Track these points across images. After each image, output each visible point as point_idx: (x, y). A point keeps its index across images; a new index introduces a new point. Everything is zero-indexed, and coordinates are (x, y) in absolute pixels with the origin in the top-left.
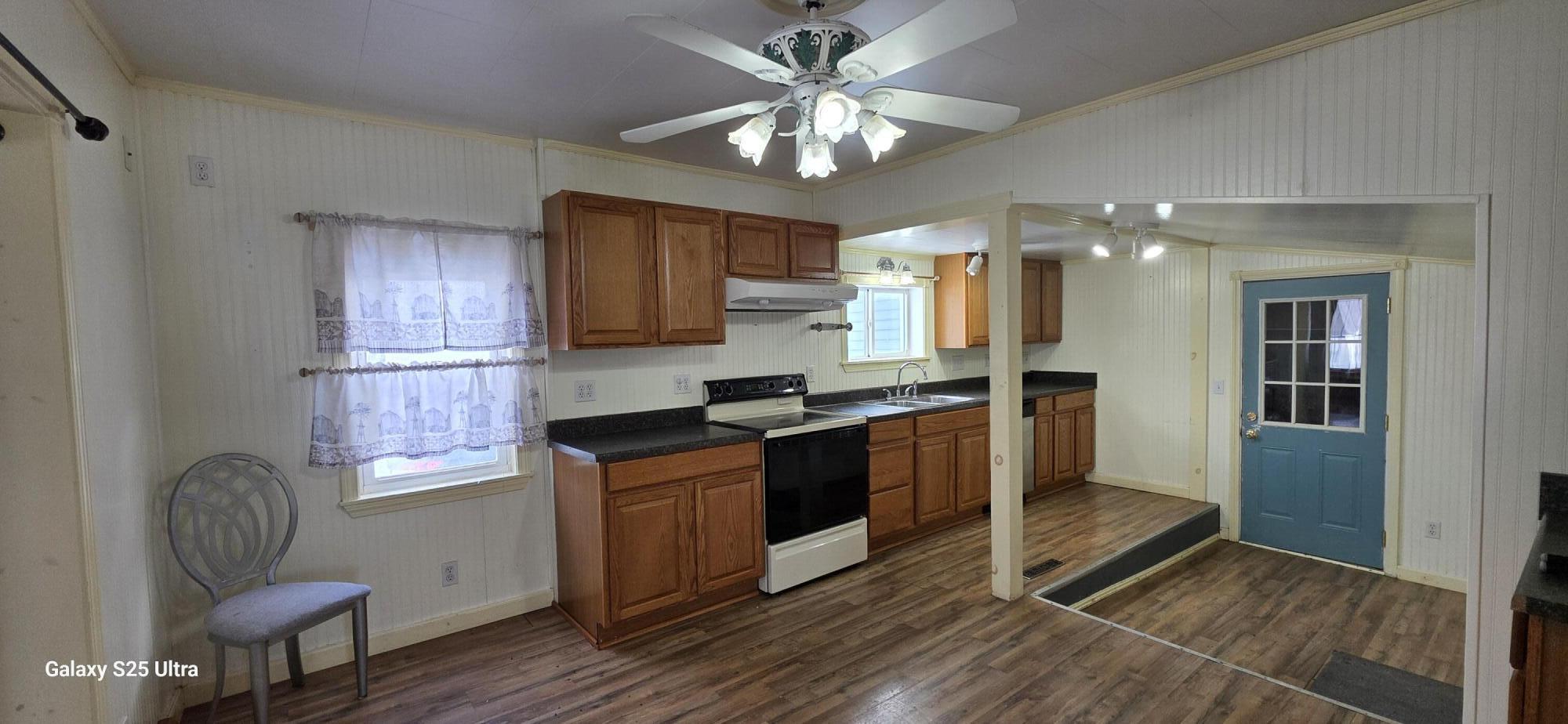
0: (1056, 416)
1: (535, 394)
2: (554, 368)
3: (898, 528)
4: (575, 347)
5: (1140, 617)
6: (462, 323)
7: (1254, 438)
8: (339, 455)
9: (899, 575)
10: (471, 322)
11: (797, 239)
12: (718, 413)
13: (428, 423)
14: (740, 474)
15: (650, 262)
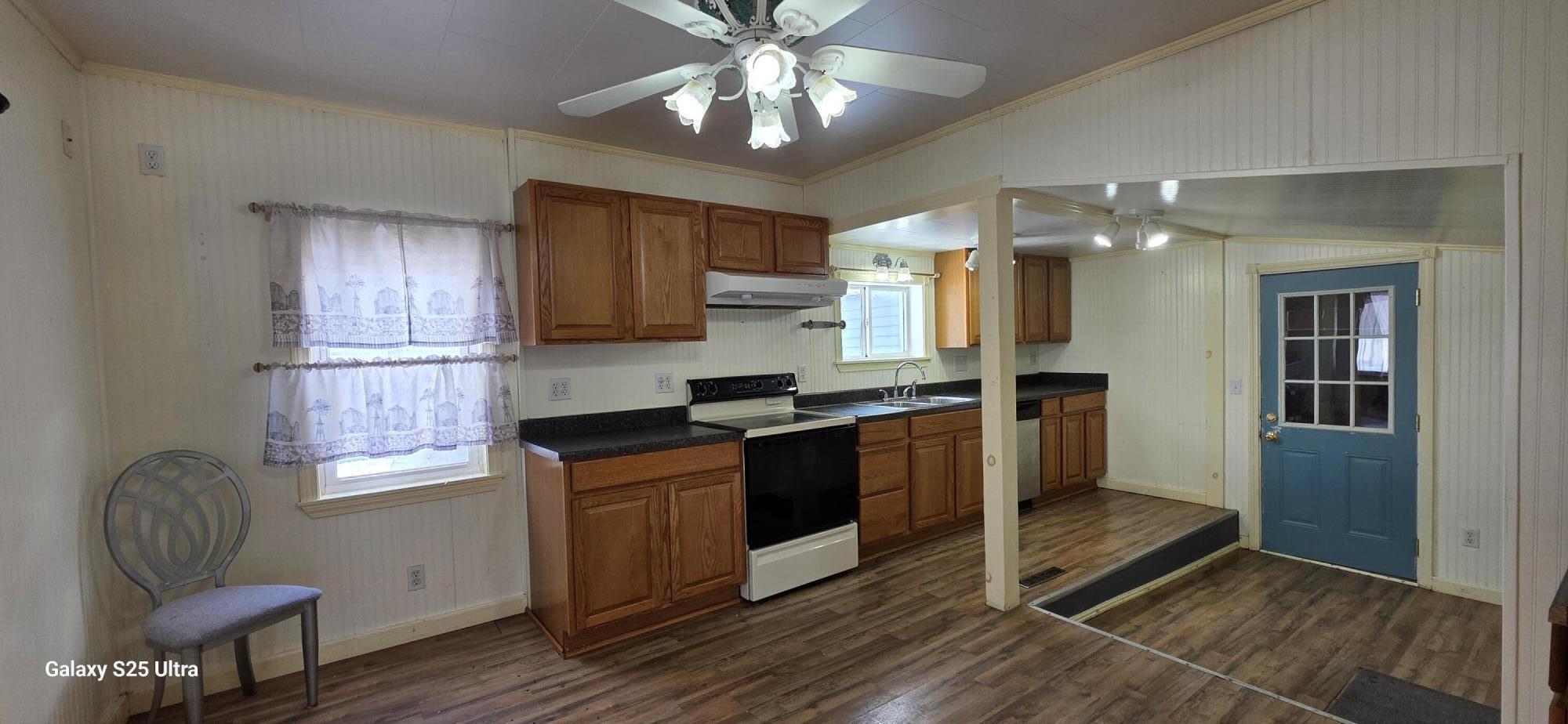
0: (1064, 418)
1: (506, 392)
2: (526, 366)
3: (891, 534)
4: (543, 342)
5: (1147, 630)
6: (428, 317)
7: (1274, 440)
8: (296, 453)
9: (891, 583)
10: (438, 317)
11: (782, 231)
12: (701, 413)
13: (392, 422)
14: (718, 475)
15: (624, 255)
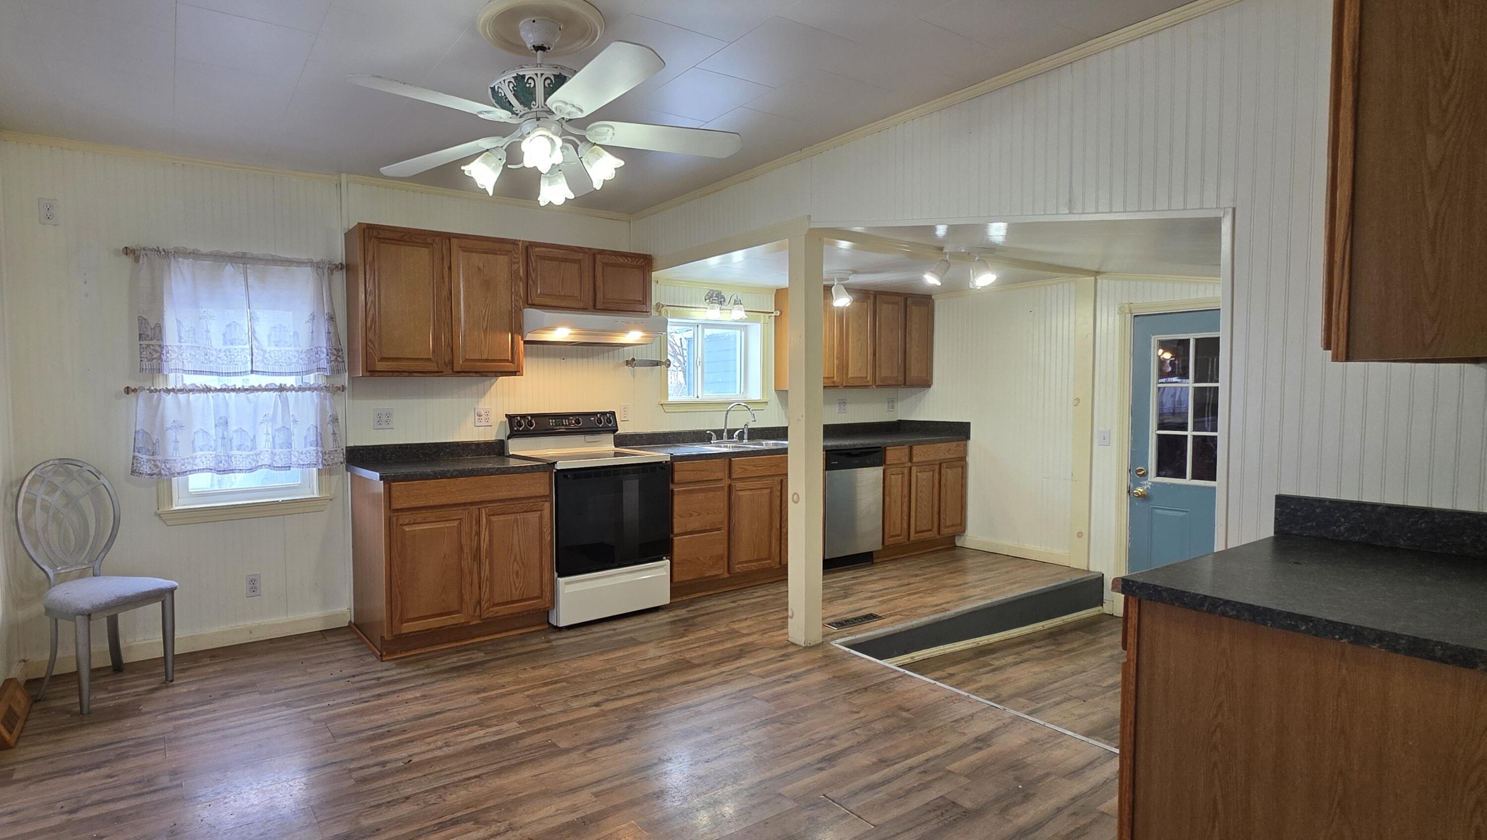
0: (914, 469)
1: (335, 420)
2: (353, 396)
3: (707, 575)
4: (368, 374)
5: (960, 678)
6: (268, 349)
7: (1144, 497)
8: (156, 466)
9: (699, 619)
10: (277, 349)
11: (603, 268)
12: (518, 447)
13: (235, 443)
14: (528, 503)
15: (445, 293)
